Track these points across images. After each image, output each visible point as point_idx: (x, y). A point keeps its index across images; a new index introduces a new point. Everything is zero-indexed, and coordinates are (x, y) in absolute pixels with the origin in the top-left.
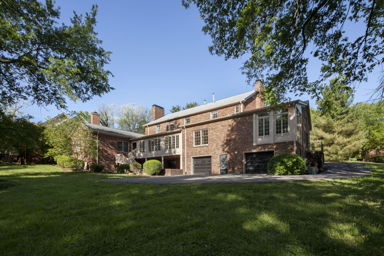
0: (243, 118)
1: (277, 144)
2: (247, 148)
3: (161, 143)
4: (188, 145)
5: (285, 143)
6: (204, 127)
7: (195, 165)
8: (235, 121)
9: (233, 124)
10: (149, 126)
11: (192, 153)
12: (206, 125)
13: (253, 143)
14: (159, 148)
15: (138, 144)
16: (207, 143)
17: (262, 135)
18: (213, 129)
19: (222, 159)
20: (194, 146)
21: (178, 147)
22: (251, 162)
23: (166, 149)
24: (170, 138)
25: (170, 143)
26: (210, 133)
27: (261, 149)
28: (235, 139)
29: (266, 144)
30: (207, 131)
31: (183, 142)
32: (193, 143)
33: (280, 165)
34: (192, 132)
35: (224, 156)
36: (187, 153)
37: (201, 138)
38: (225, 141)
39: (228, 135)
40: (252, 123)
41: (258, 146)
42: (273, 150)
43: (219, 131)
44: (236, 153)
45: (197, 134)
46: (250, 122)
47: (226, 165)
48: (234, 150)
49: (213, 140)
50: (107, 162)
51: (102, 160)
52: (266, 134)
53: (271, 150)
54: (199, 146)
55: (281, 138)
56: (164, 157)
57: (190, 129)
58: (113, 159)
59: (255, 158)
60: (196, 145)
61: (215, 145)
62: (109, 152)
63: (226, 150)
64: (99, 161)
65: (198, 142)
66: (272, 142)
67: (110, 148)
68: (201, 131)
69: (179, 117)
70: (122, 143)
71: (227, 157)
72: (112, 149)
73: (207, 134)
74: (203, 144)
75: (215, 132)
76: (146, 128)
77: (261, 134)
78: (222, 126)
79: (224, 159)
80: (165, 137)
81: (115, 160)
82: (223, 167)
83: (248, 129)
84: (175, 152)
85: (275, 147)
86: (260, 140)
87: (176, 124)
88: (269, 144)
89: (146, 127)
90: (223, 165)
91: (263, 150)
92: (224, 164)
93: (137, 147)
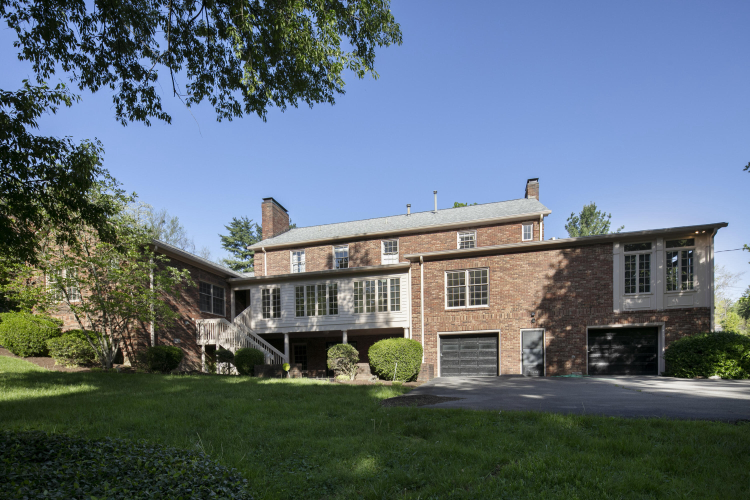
0: (586, 250)
1: (670, 312)
2: (597, 318)
3: (340, 296)
4: (427, 305)
5: (689, 310)
6: (480, 262)
7: (444, 354)
8: (565, 255)
9: (560, 262)
10: (269, 250)
11: (442, 324)
12: (483, 259)
13: (611, 306)
14: (334, 309)
15: (256, 295)
16: (485, 302)
17: (633, 291)
18: (503, 269)
19: (528, 341)
20: (447, 308)
21: (396, 307)
22: (602, 351)
23: (358, 311)
24: (370, 285)
25: (370, 296)
26: (495, 277)
27: (633, 322)
28: (565, 295)
29: (646, 312)
30: (485, 273)
31: (416, 296)
32: (443, 301)
33: (728, 358)
34: (442, 274)
35: (535, 337)
36: (426, 325)
37: (467, 289)
38: (539, 302)
39: (548, 288)
40: (609, 264)
41: (625, 315)
42: (660, 324)
43: (520, 276)
44: (569, 328)
45: (456, 280)
46: (604, 260)
47: (539, 356)
48: (563, 323)
49: (502, 296)
50: (177, 341)
51: (164, 336)
52: (641, 290)
53: (656, 324)
54: (463, 307)
55: (679, 300)
56: (349, 332)
57: (437, 265)
58: (190, 332)
59: (609, 342)
60: (450, 305)
61: (509, 309)
62: (182, 310)
63: (541, 321)
64: (156, 336)
65: (457, 299)
66: (660, 307)
67: (184, 300)
68: (467, 273)
69: (369, 234)
70: (209, 287)
71: (542, 338)
72: (188, 303)
73: (485, 280)
74: (472, 303)
75: (510, 276)
76: (257, 256)
77: (629, 289)
78: (530, 264)
79: (534, 344)
80: (355, 280)
81: (196, 335)
82: (532, 362)
83: (599, 275)
84: (387, 322)
85: (665, 319)
86: (629, 302)
87: (357, 251)
88: (652, 312)
89: (259, 251)
90: (532, 358)
91: (637, 325)
92: (534, 354)
93: (253, 302)
